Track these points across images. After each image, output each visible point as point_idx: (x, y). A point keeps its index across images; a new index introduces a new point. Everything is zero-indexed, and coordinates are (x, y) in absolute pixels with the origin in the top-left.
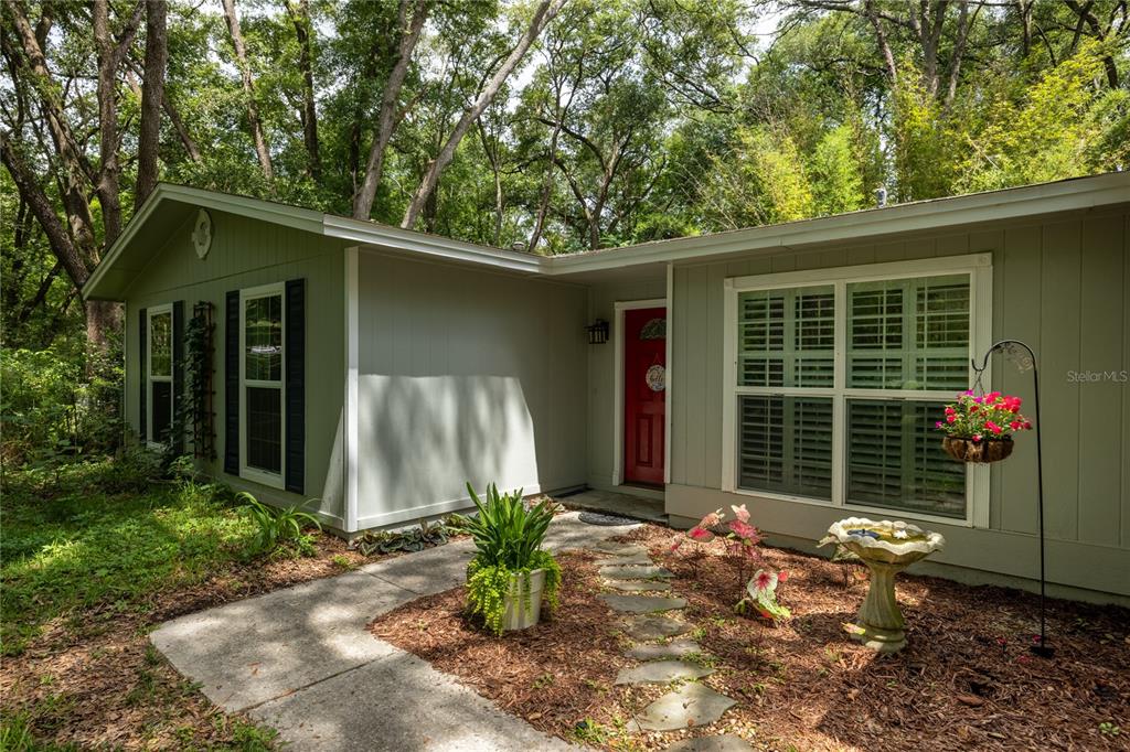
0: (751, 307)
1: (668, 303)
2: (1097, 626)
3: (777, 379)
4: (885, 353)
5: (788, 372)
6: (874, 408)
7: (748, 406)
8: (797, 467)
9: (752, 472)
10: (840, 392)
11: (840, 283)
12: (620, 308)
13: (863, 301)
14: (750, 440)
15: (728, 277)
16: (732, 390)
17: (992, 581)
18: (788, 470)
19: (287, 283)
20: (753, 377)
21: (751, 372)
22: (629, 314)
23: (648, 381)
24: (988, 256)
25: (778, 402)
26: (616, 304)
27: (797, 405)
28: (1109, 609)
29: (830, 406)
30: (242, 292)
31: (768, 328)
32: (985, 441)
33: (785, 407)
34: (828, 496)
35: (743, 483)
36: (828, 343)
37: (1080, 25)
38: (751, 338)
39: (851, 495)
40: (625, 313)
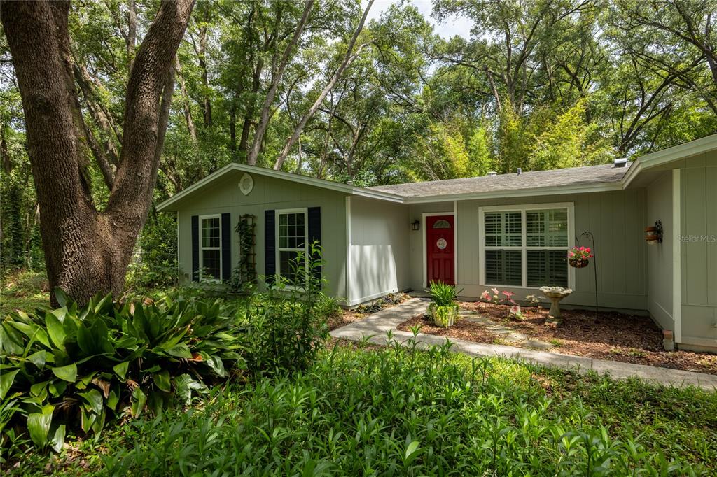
0: (489, 218)
1: (455, 214)
2: (609, 316)
3: (499, 244)
4: (539, 234)
5: (503, 241)
6: (535, 253)
7: (488, 253)
8: (507, 275)
9: (491, 278)
10: (524, 248)
11: (523, 210)
12: (424, 216)
13: (530, 216)
14: (489, 266)
15: (480, 206)
16: (482, 248)
17: (577, 308)
18: (504, 277)
19: (309, 209)
20: (490, 243)
21: (489, 241)
22: (427, 218)
23: (438, 245)
24: (573, 203)
25: (500, 252)
26: (423, 214)
27: (507, 253)
28: (612, 312)
29: (521, 253)
30: (276, 211)
31: (496, 225)
32: (582, 261)
33: (502, 254)
34: (521, 285)
35: (487, 282)
36: (520, 230)
37: (573, 82)
38: (489, 229)
39: (529, 284)
40: (427, 217)
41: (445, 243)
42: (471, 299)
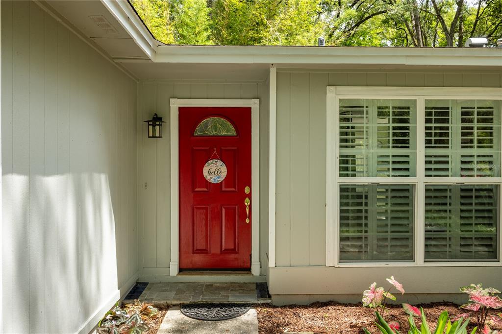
5: (372, 166)
10: (420, 180)
11: (420, 99)
12: (175, 105)
16: (334, 181)
18: (373, 243)
20: (349, 169)
22: (182, 110)
23: (205, 174)
26: (172, 100)
33: (370, 193)
34: (411, 258)
35: (343, 257)
39: (429, 255)
40: (180, 109)
41: (224, 170)
42: (305, 300)
